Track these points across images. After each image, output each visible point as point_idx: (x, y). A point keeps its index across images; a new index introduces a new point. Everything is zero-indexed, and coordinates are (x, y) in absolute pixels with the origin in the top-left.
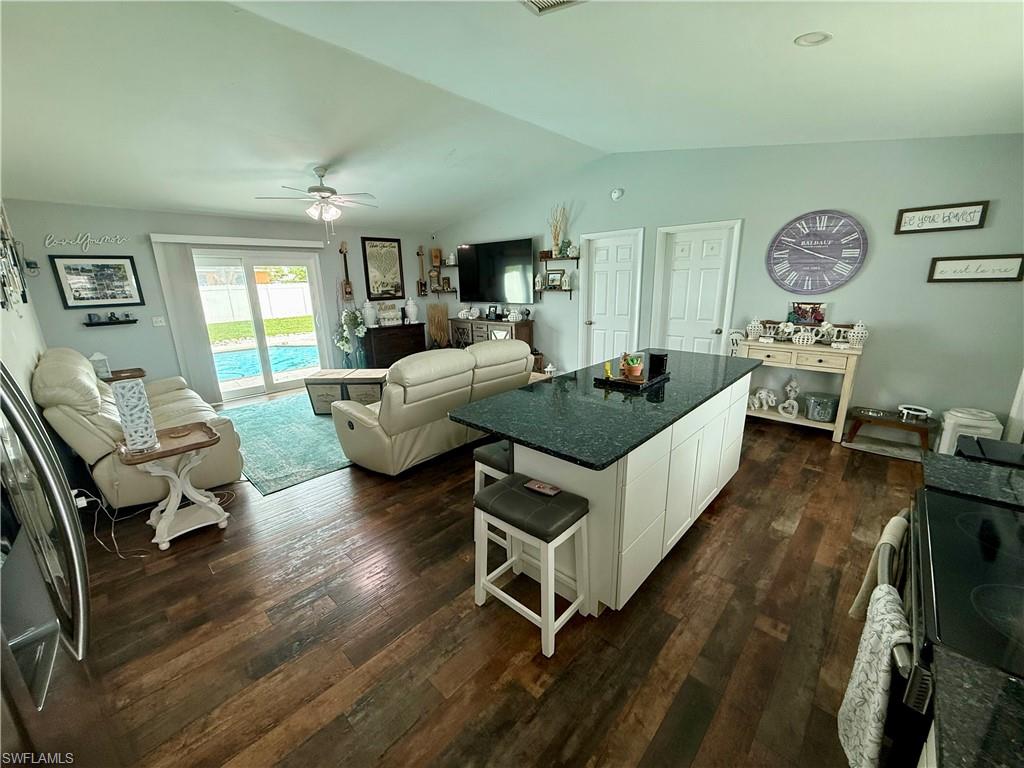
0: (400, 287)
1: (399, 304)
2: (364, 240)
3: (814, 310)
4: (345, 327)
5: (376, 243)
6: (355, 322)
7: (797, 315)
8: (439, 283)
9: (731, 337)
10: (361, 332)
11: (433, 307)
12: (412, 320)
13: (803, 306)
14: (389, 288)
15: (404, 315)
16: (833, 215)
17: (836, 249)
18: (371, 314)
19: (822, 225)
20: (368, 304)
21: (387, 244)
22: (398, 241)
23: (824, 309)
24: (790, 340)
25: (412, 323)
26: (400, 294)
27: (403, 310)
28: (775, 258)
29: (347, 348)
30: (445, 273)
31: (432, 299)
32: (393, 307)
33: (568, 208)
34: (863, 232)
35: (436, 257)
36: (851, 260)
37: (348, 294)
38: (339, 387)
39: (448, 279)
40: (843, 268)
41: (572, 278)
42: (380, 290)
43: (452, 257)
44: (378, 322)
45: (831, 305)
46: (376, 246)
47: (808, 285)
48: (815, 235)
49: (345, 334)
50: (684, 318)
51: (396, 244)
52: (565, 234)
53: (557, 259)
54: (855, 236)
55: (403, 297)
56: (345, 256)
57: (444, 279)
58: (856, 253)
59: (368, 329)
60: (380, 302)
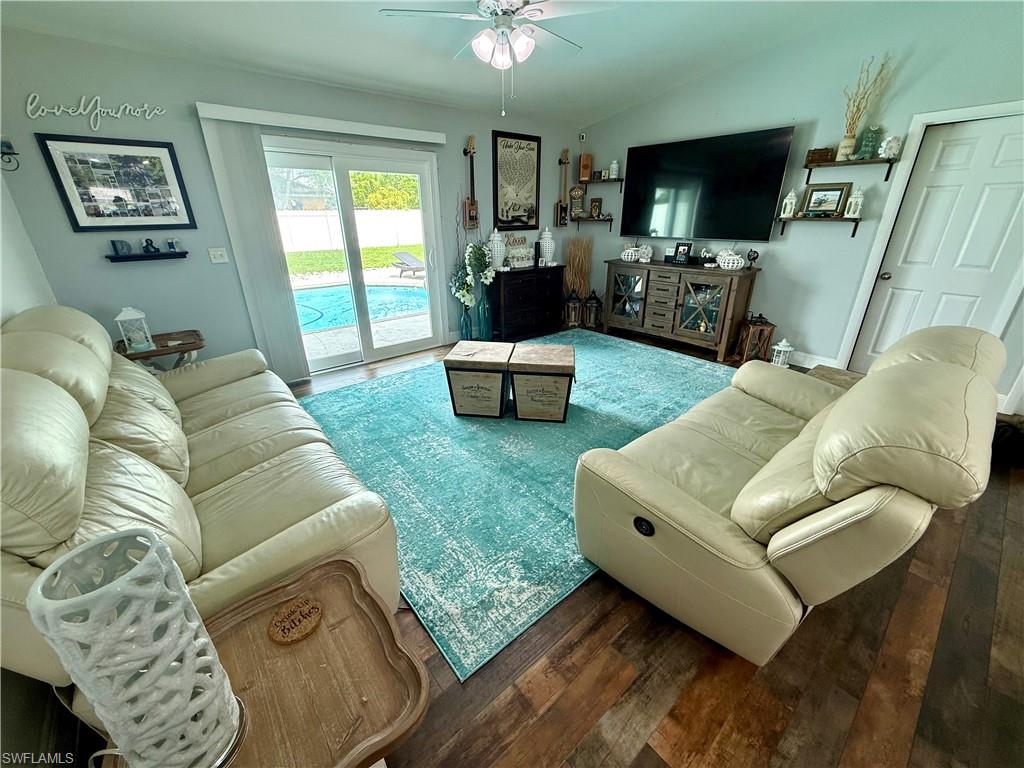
0: (534, 212)
1: (531, 236)
2: (496, 134)
4: (469, 269)
5: (510, 141)
6: (481, 262)
8: (582, 208)
10: (488, 277)
11: (575, 243)
12: (549, 260)
14: (521, 213)
15: (538, 254)
18: (506, 253)
20: (497, 237)
21: (524, 143)
22: (537, 139)
25: (549, 264)
26: (532, 222)
27: (538, 245)
29: (469, 300)
30: (595, 191)
31: (570, 231)
32: (523, 241)
33: (892, 65)
35: (586, 167)
37: (472, 220)
38: (501, 375)
39: (600, 201)
41: (870, 195)
42: (512, 214)
43: (614, 166)
44: (506, 262)
46: (511, 147)
49: (469, 279)
51: (534, 145)
52: (874, 114)
53: (848, 163)
55: (535, 227)
56: (472, 158)
57: (593, 201)
59: (498, 274)
60: (509, 233)
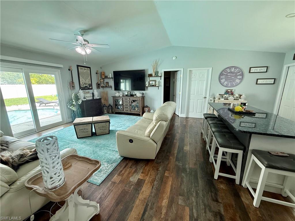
0: (91, 85)
1: (91, 91)
2: (78, 66)
3: (231, 91)
4: (74, 100)
5: (82, 68)
6: (77, 98)
7: (227, 92)
8: (104, 84)
9: (210, 99)
10: (80, 102)
11: (103, 92)
12: (96, 97)
13: (228, 90)
14: (87, 85)
15: (93, 96)
16: (236, 68)
17: (236, 76)
18: (84, 96)
19: (233, 70)
20: (81, 91)
21: (86, 68)
22: (90, 68)
23: (233, 91)
24: (228, 99)
25: (97, 98)
26: (91, 88)
27: (93, 94)
28: (221, 78)
29: (74, 109)
30: (106, 80)
31: (101, 90)
32: (89, 92)
33: (157, 61)
34: (242, 72)
35: (103, 75)
36: (240, 79)
37: (73, 87)
39: (108, 83)
40: (238, 81)
41: (159, 82)
42: (84, 85)
43: (110, 75)
44: (84, 98)
45: (235, 90)
46: (82, 69)
47: (230, 85)
48: (231, 72)
49: (74, 103)
50: (194, 94)
51: (89, 69)
52: (156, 69)
53: (154, 77)
54: (241, 73)
55: (92, 89)
56: (71, 71)
57: (106, 82)
58: (241, 77)
59: (82, 101)
60: (84, 90)
